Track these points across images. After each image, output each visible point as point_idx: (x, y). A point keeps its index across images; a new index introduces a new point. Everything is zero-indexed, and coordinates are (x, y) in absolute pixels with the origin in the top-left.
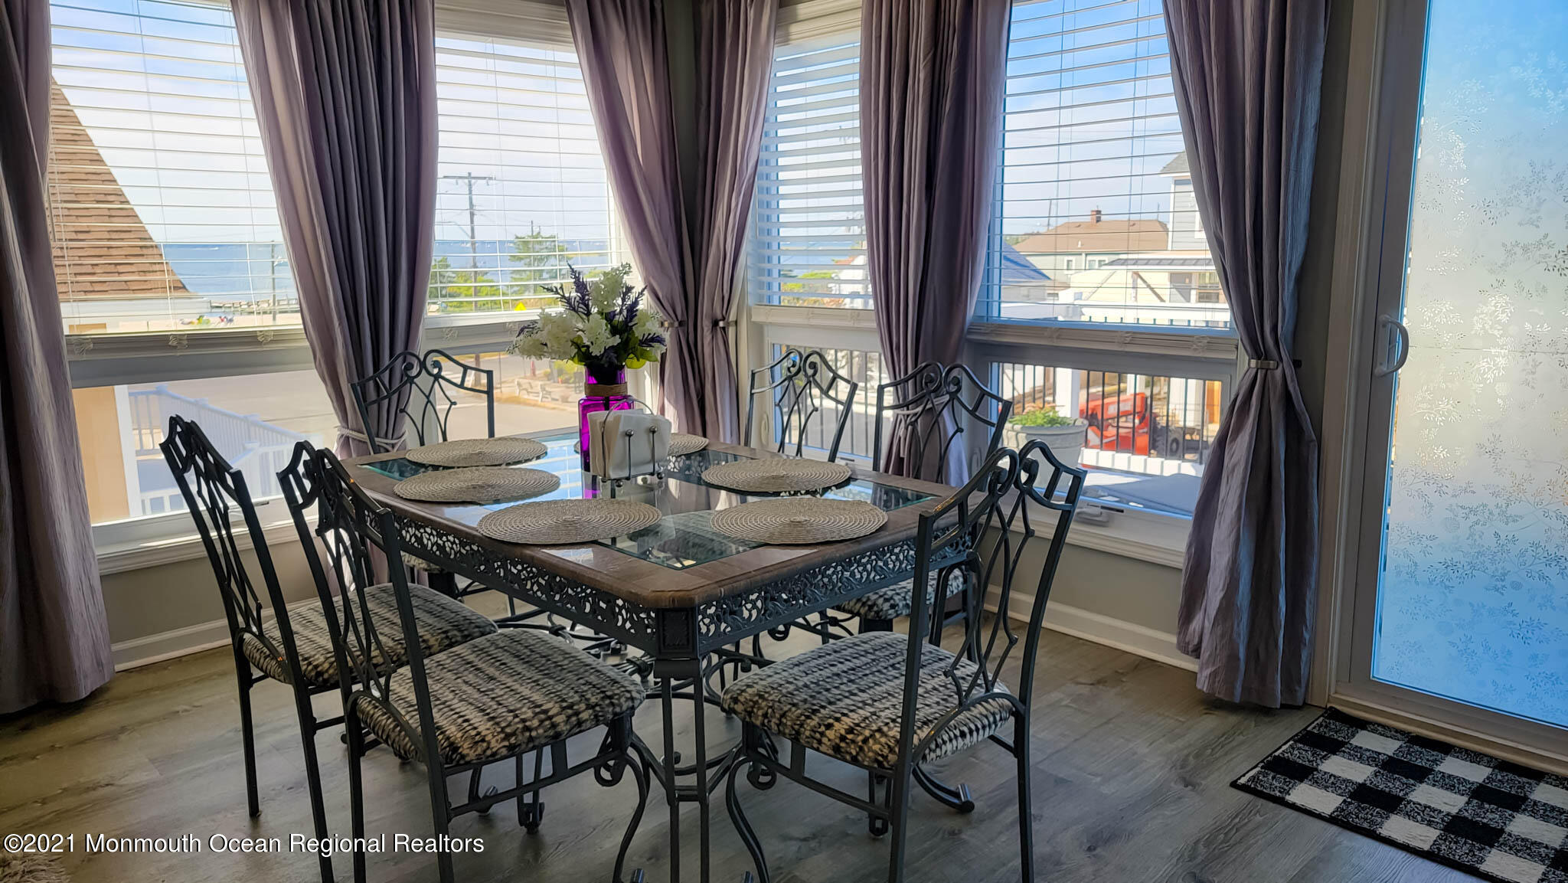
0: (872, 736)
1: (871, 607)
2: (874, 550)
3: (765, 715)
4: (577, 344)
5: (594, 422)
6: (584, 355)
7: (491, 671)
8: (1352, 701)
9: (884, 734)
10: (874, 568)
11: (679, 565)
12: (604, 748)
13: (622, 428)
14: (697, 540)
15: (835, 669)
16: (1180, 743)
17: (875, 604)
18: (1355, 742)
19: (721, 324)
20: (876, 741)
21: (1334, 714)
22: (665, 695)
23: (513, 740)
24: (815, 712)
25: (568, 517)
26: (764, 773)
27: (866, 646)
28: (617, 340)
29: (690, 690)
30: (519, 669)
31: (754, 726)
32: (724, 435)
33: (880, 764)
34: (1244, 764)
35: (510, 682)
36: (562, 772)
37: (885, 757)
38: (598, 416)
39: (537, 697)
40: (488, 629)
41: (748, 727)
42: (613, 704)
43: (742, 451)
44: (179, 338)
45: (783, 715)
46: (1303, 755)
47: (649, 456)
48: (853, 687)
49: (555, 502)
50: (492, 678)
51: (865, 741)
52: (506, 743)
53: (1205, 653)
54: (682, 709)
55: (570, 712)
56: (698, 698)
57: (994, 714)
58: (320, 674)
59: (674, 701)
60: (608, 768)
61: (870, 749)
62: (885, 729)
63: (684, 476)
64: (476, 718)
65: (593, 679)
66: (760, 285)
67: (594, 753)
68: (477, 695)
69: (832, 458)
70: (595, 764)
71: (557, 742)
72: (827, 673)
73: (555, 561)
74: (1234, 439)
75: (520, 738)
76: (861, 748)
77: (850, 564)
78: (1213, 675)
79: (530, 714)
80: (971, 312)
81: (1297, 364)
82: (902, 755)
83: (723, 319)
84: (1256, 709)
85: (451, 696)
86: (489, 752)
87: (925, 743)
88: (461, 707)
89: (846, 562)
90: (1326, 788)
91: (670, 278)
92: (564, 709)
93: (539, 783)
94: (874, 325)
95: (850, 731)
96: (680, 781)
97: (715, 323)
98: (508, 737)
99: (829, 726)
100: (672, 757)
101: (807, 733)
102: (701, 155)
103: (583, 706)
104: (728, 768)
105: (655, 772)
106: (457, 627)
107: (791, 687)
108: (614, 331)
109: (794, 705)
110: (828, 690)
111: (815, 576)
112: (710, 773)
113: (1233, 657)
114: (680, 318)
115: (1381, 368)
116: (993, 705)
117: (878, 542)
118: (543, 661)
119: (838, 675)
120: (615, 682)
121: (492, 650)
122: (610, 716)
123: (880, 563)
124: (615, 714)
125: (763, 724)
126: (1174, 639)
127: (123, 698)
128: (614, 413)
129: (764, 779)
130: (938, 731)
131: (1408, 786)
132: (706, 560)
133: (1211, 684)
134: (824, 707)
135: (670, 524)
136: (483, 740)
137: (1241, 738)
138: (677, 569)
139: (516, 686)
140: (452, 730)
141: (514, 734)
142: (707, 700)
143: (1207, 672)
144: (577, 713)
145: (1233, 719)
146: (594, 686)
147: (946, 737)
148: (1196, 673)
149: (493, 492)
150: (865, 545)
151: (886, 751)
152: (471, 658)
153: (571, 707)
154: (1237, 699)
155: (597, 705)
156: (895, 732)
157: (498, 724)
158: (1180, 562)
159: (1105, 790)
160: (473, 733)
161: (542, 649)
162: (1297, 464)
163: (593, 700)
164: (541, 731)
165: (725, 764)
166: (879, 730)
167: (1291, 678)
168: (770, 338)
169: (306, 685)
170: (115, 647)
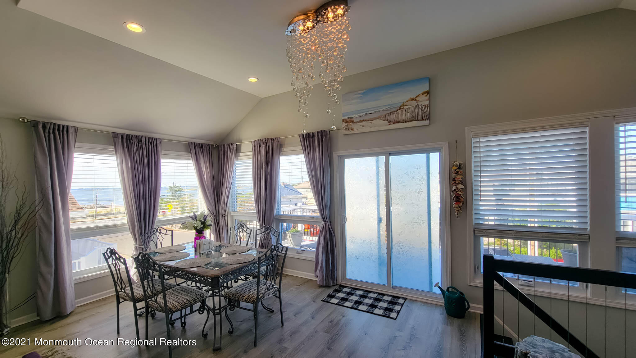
0: (252, 297)
1: (254, 274)
2: (253, 263)
3: (232, 296)
4: (194, 227)
5: (197, 242)
6: (195, 228)
7: (177, 294)
8: (344, 283)
9: (254, 297)
10: (253, 267)
11: (215, 269)
12: (200, 307)
13: (204, 243)
14: (219, 264)
15: (246, 286)
16: (313, 294)
17: (255, 274)
18: (343, 290)
19: (224, 216)
20: (253, 298)
21: (341, 286)
22: (213, 295)
23: (183, 306)
24: (242, 294)
25: (193, 262)
26: (232, 308)
27: (252, 282)
28: (203, 226)
29: (218, 294)
30: (183, 293)
31: (231, 299)
32: (225, 242)
33: (253, 302)
34: (324, 297)
35: (181, 296)
36: (192, 312)
37: (254, 301)
38: (198, 241)
39: (187, 298)
40: (174, 286)
41: (229, 299)
42: (202, 298)
43: (229, 245)
44: (97, 227)
45: (236, 296)
46: (334, 294)
47: (209, 248)
48: (249, 289)
49: (190, 259)
50: (177, 295)
51: (251, 298)
52: (181, 307)
53: (318, 277)
54: (217, 299)
55: (194, 300)
56: (219, 296)
57: (274, 291)
58: (139, 299)
59: (215, 297)
60: (201, 311)
61: (251, 300)
62: (254, 296)
63: (215, 251)
64: (175, 303)
65: (198, 293)
66: (233, 207)
67: (198, 308)
68: (175, 299)
69: (247, 246)
70: (199, 310)
71: (191, 306)
72: (244, 287)
73: (191, 271)
74: (321, 236)
75: (184, 306)
76: (250, 300)
77: (248, 266)
78: (320, 281)
79: (186, 301)
80: (275, 213)
81: (330, 222)
82: (257, 300)
83: (224, 215)
84: (328, 286)
85: (169, 299)
86: (178, 309)
87: (261, 297)
88: (172, 301)
89: (247, 266)
90: (337, 299)
91: (212, 206)
92: (193, 299)
93: (186, 315)
94: (256, 216)
95: (248, 297)
96: (216, 311)
97: (223, 215)
98: (182, 306)
99: (244, 297)
100: (214, 307)
101: (240, 298)
102: (220, 181)
103: (196, 298)
104: (225, 308)
105: (211, 310)
106: (168, 286)
107: (237, 290)
108: (202, 223)
109: (238, 294)
110: (244, 290)
111: (241, 269)
112: (222, 309)
113: (323, 276)
114: (215, 215)
115: (343, 223)
116: (274, 290)
117: (253, 262)
118: (188, 291)
119: (246, 287)
120: (203, 293)
121: (176, 290)
122: (202, 300)
123: (254, 266)
124: (203, 299)
125: (232, 298)
126: (314, 275)
127: (78, 313)
128: (202, 240)
129: (232, 309)
130: (264, 295)
131: (350, 296)
132: (220, 268)
133: (320, 283)
134: (243, 293)
135: (213, 261)
136: (177, 307)
137: (324, 292)
138: (214, 270)
139: (182, 296)
140: (170, 306)
141: (183, 305)
142: (221, 296)
143: (319, 280)
144: (196, 300)
145: (324, 289)
146: (199, 295)
147: (265, 296)
148: (317, 281)
149: (176, 258)
150: (251, 263)
151: (254, 299)
152: (172, 292)
153: (194, 299)
154: (324, 285)
155: (199, 298)
156: (256, 296)
157: (179, 303)
158: (314, 260)
159: (299, 305)
160: (175, 306)
161: (188, 289)
162: (331, 240)
163: (198, 297)
164: (188, 304)
165: (225, 307)
166: (253, 296)
167: (333, 280)
168: (235, 218)
169: (135, 301)
170: (77, 301)
